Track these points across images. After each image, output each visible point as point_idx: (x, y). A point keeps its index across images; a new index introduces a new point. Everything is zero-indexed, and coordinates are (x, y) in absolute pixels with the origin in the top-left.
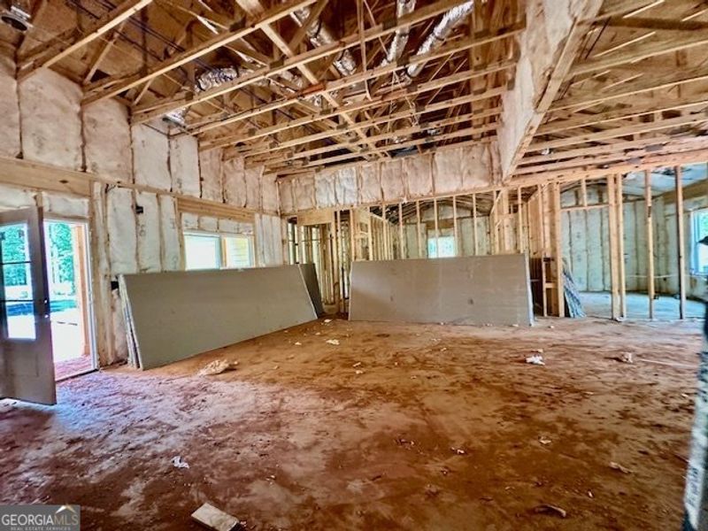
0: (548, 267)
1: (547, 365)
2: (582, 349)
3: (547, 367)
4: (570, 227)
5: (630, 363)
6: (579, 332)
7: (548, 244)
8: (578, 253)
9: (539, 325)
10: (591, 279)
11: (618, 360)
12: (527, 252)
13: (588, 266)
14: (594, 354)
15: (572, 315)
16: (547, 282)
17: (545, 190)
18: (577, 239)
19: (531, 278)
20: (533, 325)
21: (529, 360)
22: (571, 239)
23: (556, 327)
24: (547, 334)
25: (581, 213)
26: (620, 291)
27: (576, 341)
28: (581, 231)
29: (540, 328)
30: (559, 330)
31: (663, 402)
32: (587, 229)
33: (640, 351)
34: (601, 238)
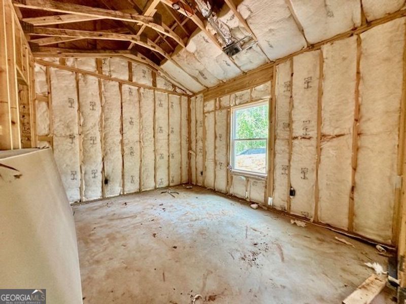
13: (141, 161)
18: (129, 125)
22: (122, 125)
28: (133, 116)
32: (141, 116)
34: (154, 129)
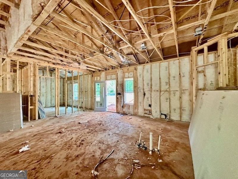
0: (31, 99)
1: (31, 148)
2: (47, 133)
3: (31, 150)
4: (40, 83)
5: (64, 133)
6: (45, 125)
7: (32, 89)
8: (43, 93)
9: (26, 126)
10: (47, 103)
11: (60, 133)
12: (20, 92)
13: (46, 98)
14: (52, 133)
15: (41, 118)
16: (30, 106)
17: (32, 66)
18: (42, 88)
19: (23, 104)
20: (22, 127)
21: (21, 151)
23: (34, 126)
24: (30, 130)
25: (44, 79)
26: (58, 106)
27: (44, 130)
28: (44, 85)
29: (27, 128)
30: (37, 126)
31: (76, 145)
32: (46, 85)
33: (66, 127)
34: (51, 88)
